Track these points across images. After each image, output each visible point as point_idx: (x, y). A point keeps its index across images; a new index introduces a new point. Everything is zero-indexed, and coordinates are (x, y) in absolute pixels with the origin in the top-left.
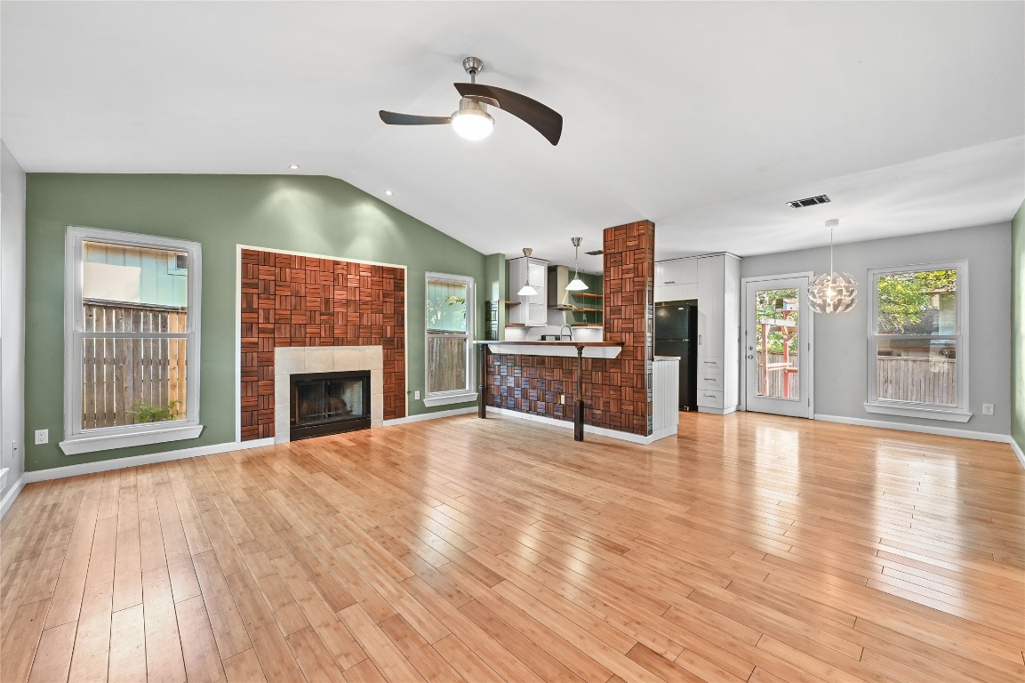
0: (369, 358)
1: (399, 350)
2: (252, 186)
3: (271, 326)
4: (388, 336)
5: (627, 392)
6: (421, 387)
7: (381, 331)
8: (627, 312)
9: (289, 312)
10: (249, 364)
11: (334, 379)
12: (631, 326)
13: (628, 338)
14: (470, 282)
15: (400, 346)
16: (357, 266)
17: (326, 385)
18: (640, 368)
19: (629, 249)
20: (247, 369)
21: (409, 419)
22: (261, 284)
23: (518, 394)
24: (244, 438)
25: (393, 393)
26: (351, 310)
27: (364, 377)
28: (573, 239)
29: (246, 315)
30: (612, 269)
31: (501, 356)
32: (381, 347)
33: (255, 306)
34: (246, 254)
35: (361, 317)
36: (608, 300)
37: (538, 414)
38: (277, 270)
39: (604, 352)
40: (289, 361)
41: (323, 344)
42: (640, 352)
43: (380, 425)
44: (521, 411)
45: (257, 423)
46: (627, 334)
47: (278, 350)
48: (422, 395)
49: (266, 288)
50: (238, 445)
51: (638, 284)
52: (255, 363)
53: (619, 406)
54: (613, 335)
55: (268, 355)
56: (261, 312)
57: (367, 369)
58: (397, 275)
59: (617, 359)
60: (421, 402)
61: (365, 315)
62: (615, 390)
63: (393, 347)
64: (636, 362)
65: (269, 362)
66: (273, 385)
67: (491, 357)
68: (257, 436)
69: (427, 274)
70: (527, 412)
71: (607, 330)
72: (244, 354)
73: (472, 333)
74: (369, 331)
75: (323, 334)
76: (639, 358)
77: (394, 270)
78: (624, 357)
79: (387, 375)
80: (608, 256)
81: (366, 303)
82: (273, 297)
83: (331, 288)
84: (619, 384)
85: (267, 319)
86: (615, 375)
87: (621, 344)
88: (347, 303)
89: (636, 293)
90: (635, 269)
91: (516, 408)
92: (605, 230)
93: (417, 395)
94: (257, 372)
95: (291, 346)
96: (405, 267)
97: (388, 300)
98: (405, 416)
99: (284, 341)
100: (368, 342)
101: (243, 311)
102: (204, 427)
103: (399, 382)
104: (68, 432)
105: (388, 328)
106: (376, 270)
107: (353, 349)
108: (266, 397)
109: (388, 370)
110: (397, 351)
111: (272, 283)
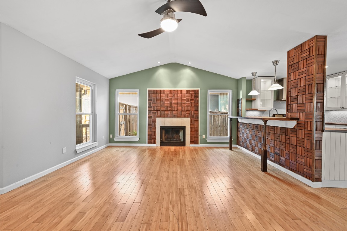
0: (185, 122)
1: (196, 120)
3: (155, 111)
4: (192, 114)
5: (301, 150)
6: (206, 134)
7: (189, 113)
8: (301, 99)
9: (160, 107)
10: (150, 122)
11: (174, 128)
12: (303, 108)
13: (302, 116)
14: (230, 92)
15: (197, 118)
16: (181, 90)
17: (171, 130)
18: (309, 135)
19: (303, 59)
20: (149, 124)
21: (200, 145)
22: (153, 99)
23: (248, 142)
24: (148, 143)
25: (194, 135)
26: (179, 105)
27: (184, 128)
28: (273, 62)
30: (292, 73)
31: (242, 123)
32: (190, 118)
33: (151, 106)
34: (149, 91)
35: (182, 108)
36: (289, 93)
37: (255, 153)
38: (157, 95)
39: (286, 124)
40: (161, 122)
41: (169, 117)
42: (309, 125)
43: (189, 146)
44: (249, 150)
45: (152, 140)
46: (301, 114)
47: (157, 118)
48: (206, 137)
49: (154, 100)
50: (147, 145)
51: (309, 80)
52: (151, 122)
53: (295, 158)
54: (292, 114)
55: (155, 120)
56: (153, 107)
57: (184, 126)
58: (196, 92)
59: (294, 128)
60: (205, 139)
61: (184, 107)
62: (292, 148)
63: (194, 119)
64: (306, 132)
65: (155, 122)
66: (156, 129)
67: (239, 124)
68: (151, 143)
69: (209, 91)
70: (251, 151)
71: (289, 111)
72: (149, 119)
73: (231, 113)
74: (185, 113)
75: (170, 114)
76: (309, 129)
77: (194, 91)
78: (298, 128)
79: (191, 129)
80: (290, 66)
81: (184, 103)
82: (156, 103)
83: (172, 99)
84: (295, 144)
85: (154, 109)
86: (293, 138)
87: (297, 119)
88: (177, 104)
89: (307, 86)
90: (307, 71)
91: (247, 148)
92: (288, 52)
93: (204, 137)
94: (152, 125)
95: (160, 117)
96: (199, 89)
97: (192, 101)
98: (198, 144)
99: (159, 116)
100: (184, 116)
101: (148, 107)
102: (140, 139)
103: (196, 131)
104: (116, 136)
105: (192, 111)
106: (188, 91)
107: (179, 119)
108: (154, 132)
109: (192, 127)
110: (195, 120)
111: (156, 99)
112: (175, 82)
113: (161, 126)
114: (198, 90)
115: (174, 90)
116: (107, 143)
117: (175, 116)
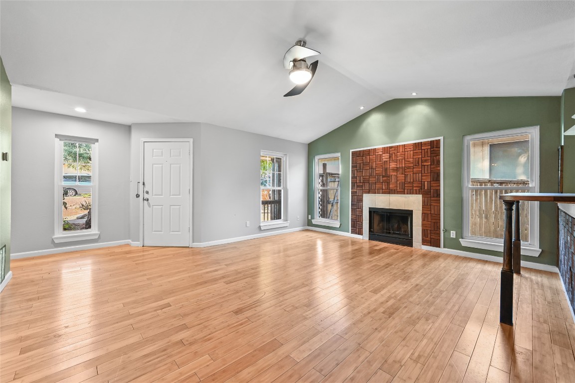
0: (413, 202)
2: (355, 123)
3: (362, 184)
4: (426, 188)
6: (459, 229)
7: (420, 185)
9: (368, 177)
10: (354, 201)
14: (533, 132)
15: (435, 195)
17: (387, 215)
21: (442, 250)
22: (358, 165)
24: (352, 233)
25: (430, 229)
26: (399, 173)
27: (410, 213)
29: (353, 180)
32: (421, 195)
33: (356, 175)
34: (353, 153)
35: (406, 176)
38: (364, 158)
40: (371, 201)
41: (383, 193)
43: (419, 248)
45: (358, 229)
47: (364, 195)
48: (459, 235)
49: (360, 167)
50: (349, 235)
52: (356, 201)
55: (360, 197)
56: (358, 178)
57: (410, 209)
58: (434, 146)
60: (456, 239)
61: (409, 176)
63: (431, 196)
65: (361, 200)
66: (362, 211)
68: (356, 233)
72: (352, 196)
73: (536, 185)
74: (411, 185)
75: (384, 188)
77: (431, 143)
79: (425, 216)
81: (409, 168)
82: (362, 171)
83: (388, 162)
85: (360, 180)
88: (397, 170)
93: (453, 234)
94: (357, 205)
95: (370, 193)
96: (441, 138)
97: (425, 164)
98: (439, 246)
99: (366, 191)
100: (411, 192)
101: (352, 178)
102: (341, 224)
103: (434, 221)
104: (315, 217)
105: (426, 183)
106: (417, 146)
107: (401, 196)
108: (359, 217)
109: (425, 212)
110: (434, 199)
111: (362, 164)
112: (393, 131)
113: (370, 208)
114: (439, 140)
115: (391, 147)
116: (304, 226)
117: (393, 192)
